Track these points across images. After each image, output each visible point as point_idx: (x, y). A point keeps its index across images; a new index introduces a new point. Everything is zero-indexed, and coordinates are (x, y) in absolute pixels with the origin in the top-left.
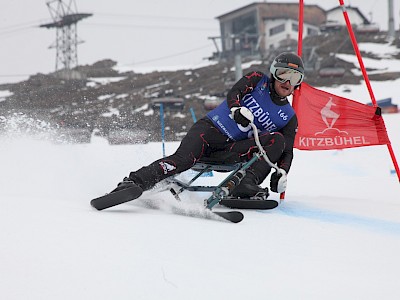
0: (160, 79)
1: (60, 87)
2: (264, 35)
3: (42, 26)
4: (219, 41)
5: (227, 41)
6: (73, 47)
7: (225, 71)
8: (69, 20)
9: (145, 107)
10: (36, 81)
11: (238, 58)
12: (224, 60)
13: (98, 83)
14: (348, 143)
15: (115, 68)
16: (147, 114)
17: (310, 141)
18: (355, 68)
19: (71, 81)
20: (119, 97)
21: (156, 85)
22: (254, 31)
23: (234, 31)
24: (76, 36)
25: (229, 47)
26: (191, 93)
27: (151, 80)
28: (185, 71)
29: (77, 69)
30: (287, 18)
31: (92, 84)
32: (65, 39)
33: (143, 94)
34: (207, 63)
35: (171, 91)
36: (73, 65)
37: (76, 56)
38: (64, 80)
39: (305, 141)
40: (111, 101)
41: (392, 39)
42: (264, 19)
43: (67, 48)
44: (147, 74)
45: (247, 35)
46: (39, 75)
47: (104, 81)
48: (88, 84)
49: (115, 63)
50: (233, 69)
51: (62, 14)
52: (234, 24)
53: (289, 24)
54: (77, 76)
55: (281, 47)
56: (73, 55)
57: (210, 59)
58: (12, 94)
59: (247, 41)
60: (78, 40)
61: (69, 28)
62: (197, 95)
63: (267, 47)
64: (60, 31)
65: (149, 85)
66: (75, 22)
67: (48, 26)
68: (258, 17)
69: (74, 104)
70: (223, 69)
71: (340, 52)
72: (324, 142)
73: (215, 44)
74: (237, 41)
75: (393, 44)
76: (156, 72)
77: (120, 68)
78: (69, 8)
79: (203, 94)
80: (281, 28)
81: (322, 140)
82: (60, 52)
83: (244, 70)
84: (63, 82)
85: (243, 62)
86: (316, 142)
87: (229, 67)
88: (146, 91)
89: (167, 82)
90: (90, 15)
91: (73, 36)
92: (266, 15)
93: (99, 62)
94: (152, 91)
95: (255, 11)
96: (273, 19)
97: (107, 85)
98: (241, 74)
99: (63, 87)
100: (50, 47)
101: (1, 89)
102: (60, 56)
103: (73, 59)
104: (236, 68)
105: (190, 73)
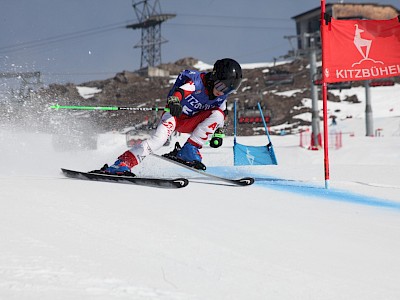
1: (144, 84)
3: (128, 27)
6: (157, 47)
7: (300, 69)
8: (150, 23)
10: (119, 79)
11: (314, 56)
12: (299, 58)
14: (384, 73)
15: (196, 66)
17: (348, 73)
19: (154, 77)
25: (305, 42)
26: (267, 90)
28: (264, 69)
29: (160, 67)
32: (150, 38)
34: (283, 62)
35: (249, 88)
36: (157, 64)
37: (160, 55)
38: (150, 78)
39: (343, 73)
42: (339, 19)
43: (151, 51)
46: (123, 74)
48: (171, 82)
49: (196, 62)
52: (310, 23)
54: (160, 73)
58: (100, 90)
60: (162, 40)
61: (154, 28)
62: (273, 91)
64: (145, 32)
66: (160, 22)
67: (134, 27)
69: (158, 100)
70: (299, 67)
72: (361, 74)
73: (291, 43)
74: (312, 40)
77: (201, 66)
78: (154, 10)
79: (279, 91)
81: (359, 71)
82: (145, 51)
84: (147, 79)
85: (318, 61)
86: (354, 73)
87: (305, 66)
89: (245, 80)
90: (174, 16)
91: (157, 36)
92: (341, 15)
93: (183, 61)
95: (331, 11)
98: (315, 71)
99: (147, 84)
100: (136, 47)
101: (91, 87)
102: (145, 54)
103: (157, 57)
104: (311, 66)
105: (267, 71)
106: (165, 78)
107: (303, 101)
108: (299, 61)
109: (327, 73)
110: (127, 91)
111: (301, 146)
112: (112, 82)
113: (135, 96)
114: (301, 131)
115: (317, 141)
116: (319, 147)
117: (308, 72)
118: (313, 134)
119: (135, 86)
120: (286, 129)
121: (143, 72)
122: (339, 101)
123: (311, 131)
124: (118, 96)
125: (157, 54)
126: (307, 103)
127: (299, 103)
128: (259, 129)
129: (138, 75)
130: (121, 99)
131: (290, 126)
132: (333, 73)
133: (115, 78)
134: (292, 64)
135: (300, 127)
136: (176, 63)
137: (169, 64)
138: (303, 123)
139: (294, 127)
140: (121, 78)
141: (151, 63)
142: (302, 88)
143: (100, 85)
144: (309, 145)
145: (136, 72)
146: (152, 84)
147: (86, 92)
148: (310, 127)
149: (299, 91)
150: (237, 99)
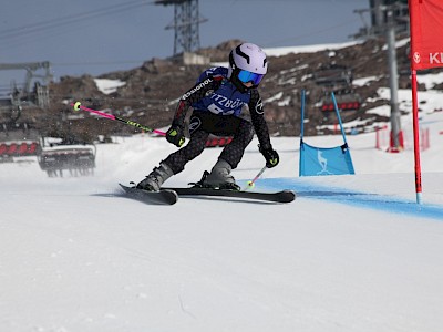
0: (297, 62)
1: (179, 74)
4: (367, 18)
6: (194, 27)
7: (375, 52)
9: (279, 96)
10: (147, 69)
11: (392, 34)
12: (374, 37)
16: (281, 104)
19: (192, 66)
21: (293, 70)
23: (386, 2)
25: (380, 17)
27: (286, 63)
28: (328, 51)
29: (199, 52)
32: (185, 17)
33: (277, 80)
34: (352, 43)
35: (310, 76)
36: (194, 49)
37: (198, 37)
38: (186, 66)
43: (187, 32)
44: (281, 57)
45: (402, 6)
46: (152, 62)
54: (198, 60)
58: (124, 83)
59: (401, 13)
60: (201, 19)
61: (190, 4)
64: (179, 9)
65: (283, 69)
67: (165, 2)
70: (373, 48)
73: (363, 19)
74: (390, 14)
76: (292, 54)
82: (179, 32)
83: (399, 49)
84: (183, 68)
85: (398, 39)
87: (381, 47)
88: (280, 77)
89: (305, 66)
91: (194, 13)
93: (226, 44)
94: (287, 77)
98: (394, 53)
99: (183, 74)
100: (167, 28)
101: (112, 79)
102: (179, 37)
103: (194, 41)
104: (389, 46)
105: (332, 54)
106: (204, 66)
107: (379, 91)
108: (373, 41)
109: (417, 58)
110: (158, 83)
111: (377, 147)
112: (139, 73)
113: (167, 89)
114: (377, 129)
115: (397, 141)
116: (400, 148)
117: (385, 55)
118: (392, 132)
119: (168, 78)
120: (358, 126)
121: (177, 59)
122: (425, 90)
123: (389, 128)
124: (147, 90)
125: (194, 36)
126: (385, 93)
127: (374, 94)
128: (323, 127)
129: (170, 63)
130: (150, 94)
131: (364, 122)
132: (425, 57)
133: (143, 68)
134: (364, 44)
135: (375, 124)
136: (218, 47)
137: (209, 49)
138: (380, 118)
139: (368, 124)
140: (150, 68)
141: (187, 48)
142: (378, 75)
143: (124, 77)
144: (388, 146)
145: (169, 59)
146: (189, 74)
147: (106, 86)
148: (389, 124)
149: (373, 78)
150: (295, 91)
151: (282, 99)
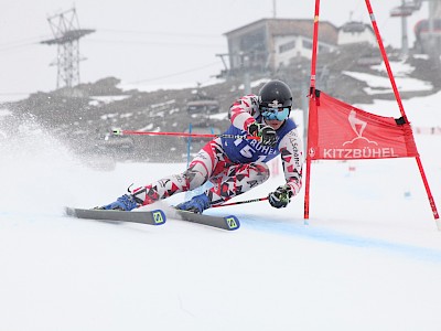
0: (166, 98)
2: (274, 52)
3: (43, 42)
4: (227, 58)
5: (235, 58)
6: (75, 64)
7: (232, 90)
8: (71, 37)
9: (150, 127)
10: (33, 100)
11: (247, 77)
12: (233, 78)
13: (101, 102)
15: (119, 86)
18: (367, 86)
19: (72, 99)
20: (122, 116)
21: (162, 104)
22: (262, 48)
23: (242, 48)
24: (78, 53)
27: (156, 98)
28: (191, 89)
29: (80, 87)
30: (296, 35)
31: (95, 103)
32: (67, 56)
33: (148, 112)
34: (215, 81)
35: (177, 110)
36: (74, 83)
37: (78, 74)
38: (66, 98)
39: (331, 153)
40: (115, 120)
41: (405, 57)
42: (274, 36)
43: (69, 65)
44: (152, 93)
45: (257, 53)
46: (37, 95)
47: (107, 99)
48: (91, 103)
49: (119, 81)
50: (242, 87)
51: (64, 30)
53: (299, 41)
54: (81, 95)
55: (291, 64)
56: (74, 73)
57: (218, 77)
59: (256, 58)
61: (71, 45)
63: (277, 65)
64: (62, 47)
65: (154, 103)
66: (78, 38)
67: (50, 42)
68: (268, 34)
70: (231, 88)
71: (351, 70)
72: (352, 154)
73: (223, 61)
74: (246, 58)
75: (406, 62)
76: (161, 90)
77: (124, 86)
78: (71, 24)
80: (291, 45)
82: (62, 69)
83: (253, 89)
84: (64, 101)
85: (255, 80)
86: (344, 153)
87: (238, 84)
88: (150, 110)
89: (173, 101)
90: (93, 31)
91: (75, 53)
92: (275, 32)
94: (157, 110)
96: (283, 35)
97: (111, 104)
99: (60, 108)
100: (51, 65)
102: (62, 73)
103: (75, 77)
104: (246, 86)
105: (195, 92)
106: (84, 99)
108: (231, 81)
112: (25, 104)
121: (60, 93)
133: (28, 100)
134: (224, 84)
136: (97, 83)
137: (90, 84)
141: (69, 82)
145: (52, 93)
150: (164, 123)
151: (153, 129)
